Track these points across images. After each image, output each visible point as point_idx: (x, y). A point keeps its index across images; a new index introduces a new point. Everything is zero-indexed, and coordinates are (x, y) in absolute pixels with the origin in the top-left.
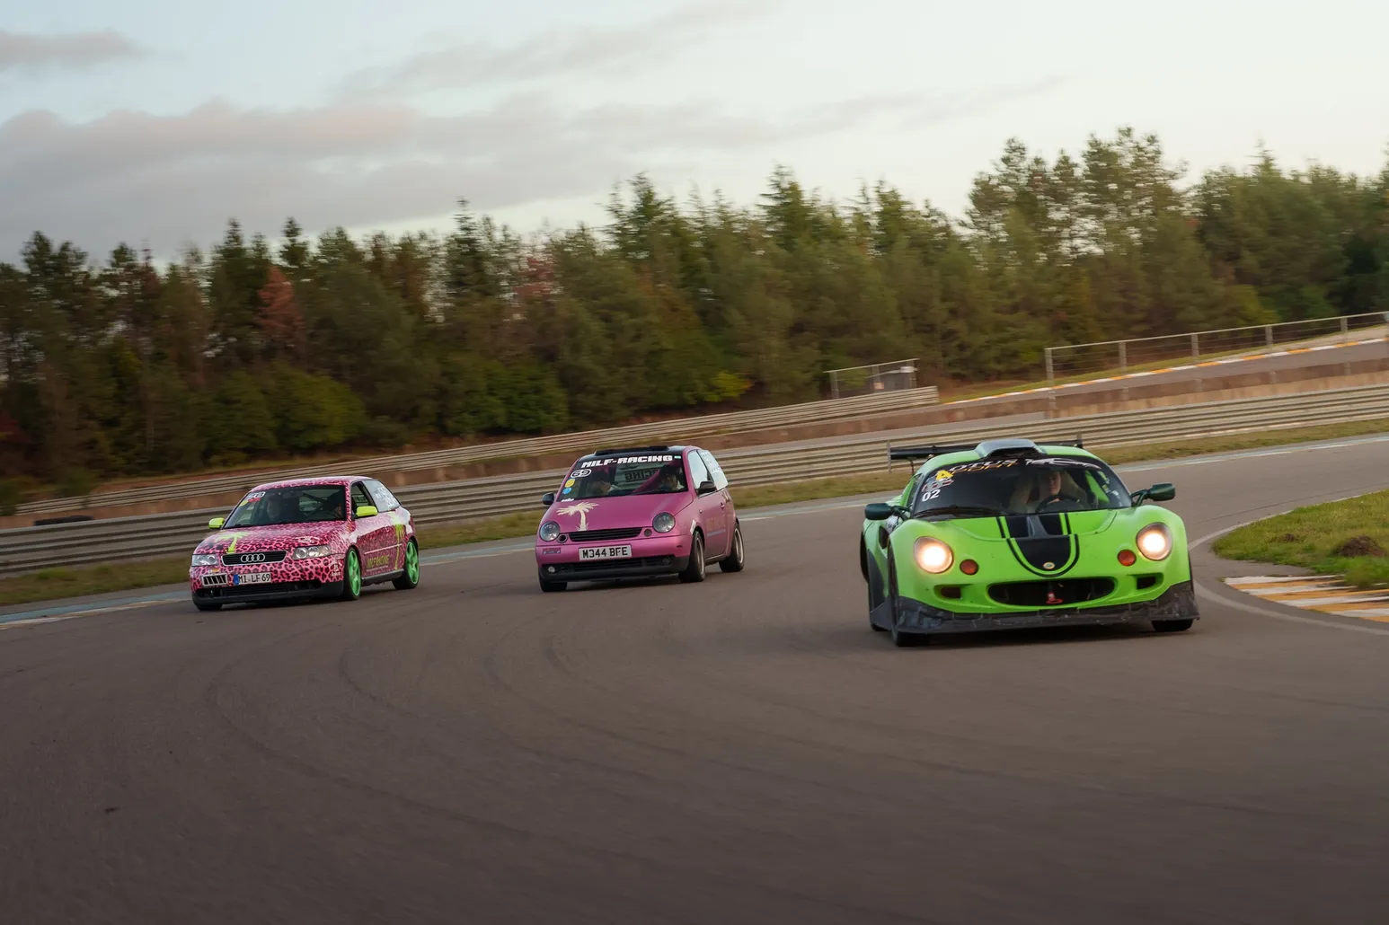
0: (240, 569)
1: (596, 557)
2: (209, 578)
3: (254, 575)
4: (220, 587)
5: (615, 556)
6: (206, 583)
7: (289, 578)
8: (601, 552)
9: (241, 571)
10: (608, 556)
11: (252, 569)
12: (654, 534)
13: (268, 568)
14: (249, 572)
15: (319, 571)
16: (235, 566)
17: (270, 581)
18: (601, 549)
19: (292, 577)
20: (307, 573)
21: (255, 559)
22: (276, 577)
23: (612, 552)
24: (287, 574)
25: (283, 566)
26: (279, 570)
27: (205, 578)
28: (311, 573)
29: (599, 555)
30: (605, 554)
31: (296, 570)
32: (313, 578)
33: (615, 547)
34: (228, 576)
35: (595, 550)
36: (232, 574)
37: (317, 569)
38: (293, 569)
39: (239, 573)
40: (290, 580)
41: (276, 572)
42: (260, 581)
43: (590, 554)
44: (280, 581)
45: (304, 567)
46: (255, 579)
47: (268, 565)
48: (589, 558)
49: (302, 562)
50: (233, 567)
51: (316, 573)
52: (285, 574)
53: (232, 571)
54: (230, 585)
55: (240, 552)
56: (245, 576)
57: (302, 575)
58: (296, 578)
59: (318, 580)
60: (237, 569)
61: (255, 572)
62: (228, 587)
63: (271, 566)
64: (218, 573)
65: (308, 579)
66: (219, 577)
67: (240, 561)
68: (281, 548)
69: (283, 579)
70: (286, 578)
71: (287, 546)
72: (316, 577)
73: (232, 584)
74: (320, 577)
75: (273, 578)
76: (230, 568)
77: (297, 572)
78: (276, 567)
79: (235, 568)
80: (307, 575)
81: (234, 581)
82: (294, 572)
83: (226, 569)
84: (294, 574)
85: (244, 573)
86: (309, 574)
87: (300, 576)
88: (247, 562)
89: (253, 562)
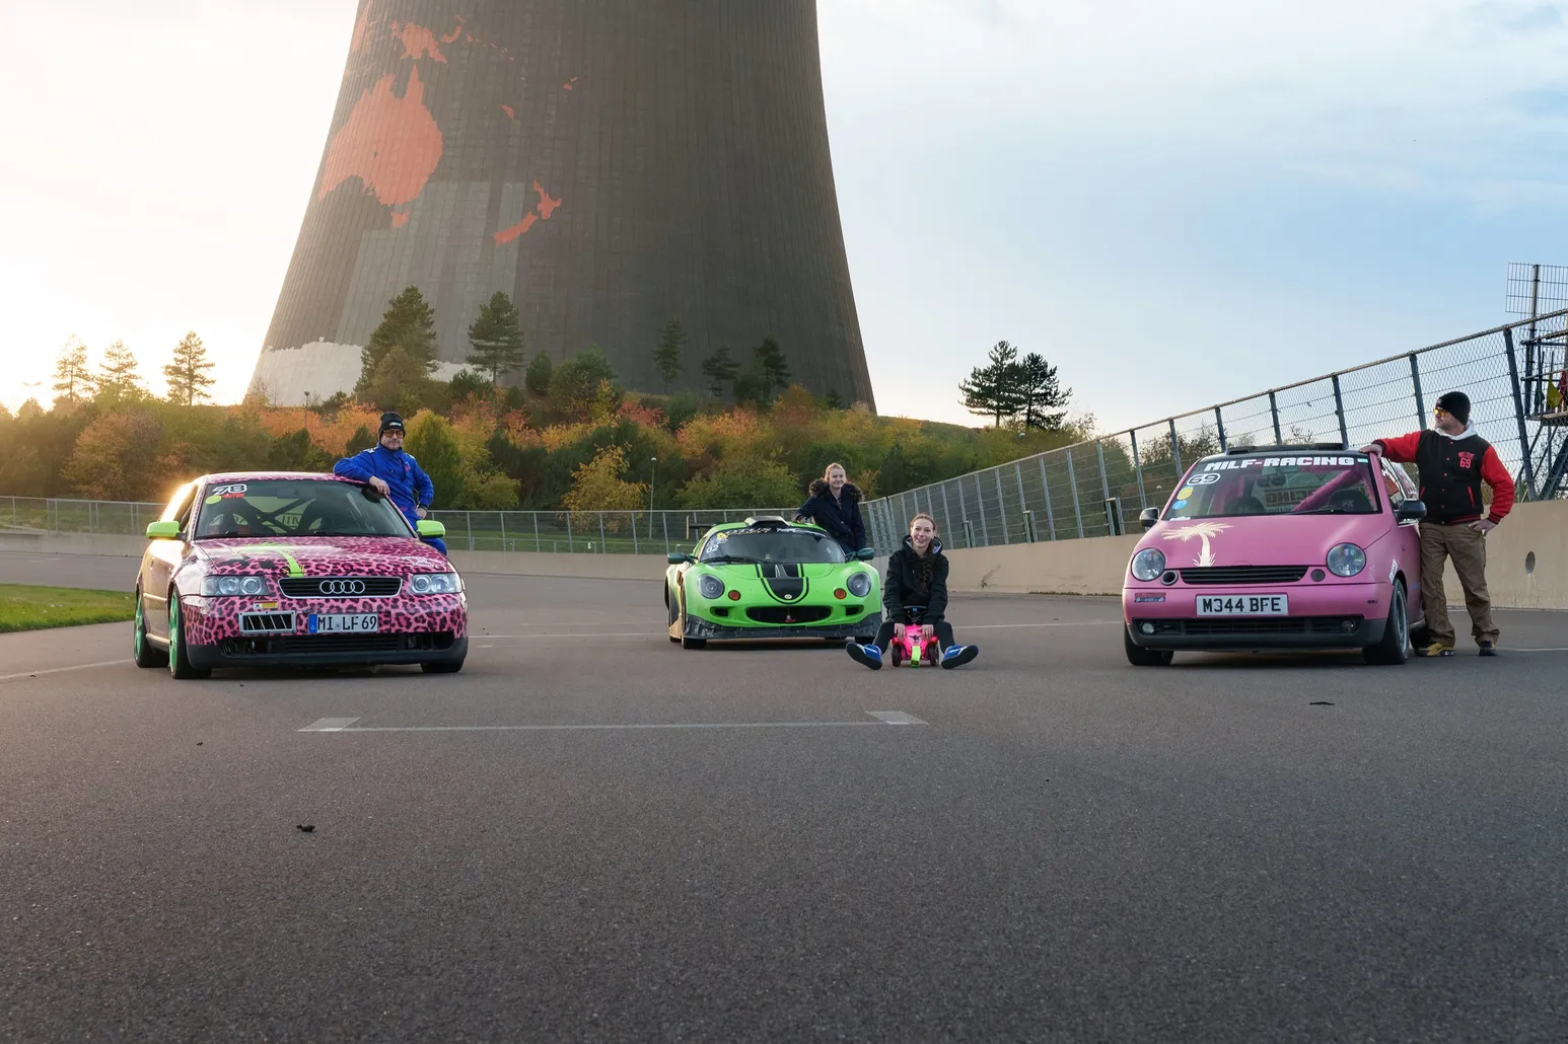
0: (321, 605)
1: (1226, 612)
2: (255, 619)
3: (348, 618)
4: (277, 636)
5: (1259, 613)
6: (247, 625)
7: (409, 625)
8: (1234, 604)
9: (324, 610)
10: (1247, 611)
11: (344, 606)
12: (1329, 578)
13: (375, 605)
14: (339, 611)
15: (456, 618)
16: (310, 599)
17: (375, 629)
18: (1235, 600)
19: (414, 625)
20: (438, 619)
21: (348, 589)
22: (386, 623)
23: (1254, 604)
24: (408, 619)
25: (400, 604)
26: (393, 612)
27: (245, 618)
28: (444, 620)
29: (1231, 608)
30: (1242, 608)
31: (423, 612)
32: (445, 630)
33: (1259, 597)
34: (298, 617)
35: (1225, 599)
36: (305, 614)
37: (453, 612)
38: (417, 611)
39: (320, 612)
40: (411, 630)
41: (388, 614)
42: (358, 629)
43: (1215, 605)
44: (393, 631)
45: (434, 608)
46: (348, 623)
47: (374, 600)
48: (1214, 613)
49: (430, 600)
50: (305, 600)
51: (452, 620)
52: (401, 619)
53: (304, 609)
54: (299, 634)
55: (313, 576)
56: (330, 618)
57: (429, 622)
58: (418, 627)
59: (451, 632)
60: (312, 605)
61: (348, 613)
62: (294, 637)
63: (379, 602)
64: (272, 610)
65: (438, 630)
66: (276, 617)
67: (319, 591)
68: (390, 573)
69: (397, 627)
70: (401, 626)
71: (400, 570)
72: (450, 628)
73: (302, 631)
74: (455, 628)
75: (380, 625)
76: (298, 603)
77: (422, 616)
78: (387, 605)
79: (308, 603)
80: (436, 623)
81: (306, 626)
82: (417, 615)
83: (290, 605)
84: (416, 620)
85: (328, 613)
86: (441, 620)
87: (426, 625)
88: (333, 595)
89: (343, 594)
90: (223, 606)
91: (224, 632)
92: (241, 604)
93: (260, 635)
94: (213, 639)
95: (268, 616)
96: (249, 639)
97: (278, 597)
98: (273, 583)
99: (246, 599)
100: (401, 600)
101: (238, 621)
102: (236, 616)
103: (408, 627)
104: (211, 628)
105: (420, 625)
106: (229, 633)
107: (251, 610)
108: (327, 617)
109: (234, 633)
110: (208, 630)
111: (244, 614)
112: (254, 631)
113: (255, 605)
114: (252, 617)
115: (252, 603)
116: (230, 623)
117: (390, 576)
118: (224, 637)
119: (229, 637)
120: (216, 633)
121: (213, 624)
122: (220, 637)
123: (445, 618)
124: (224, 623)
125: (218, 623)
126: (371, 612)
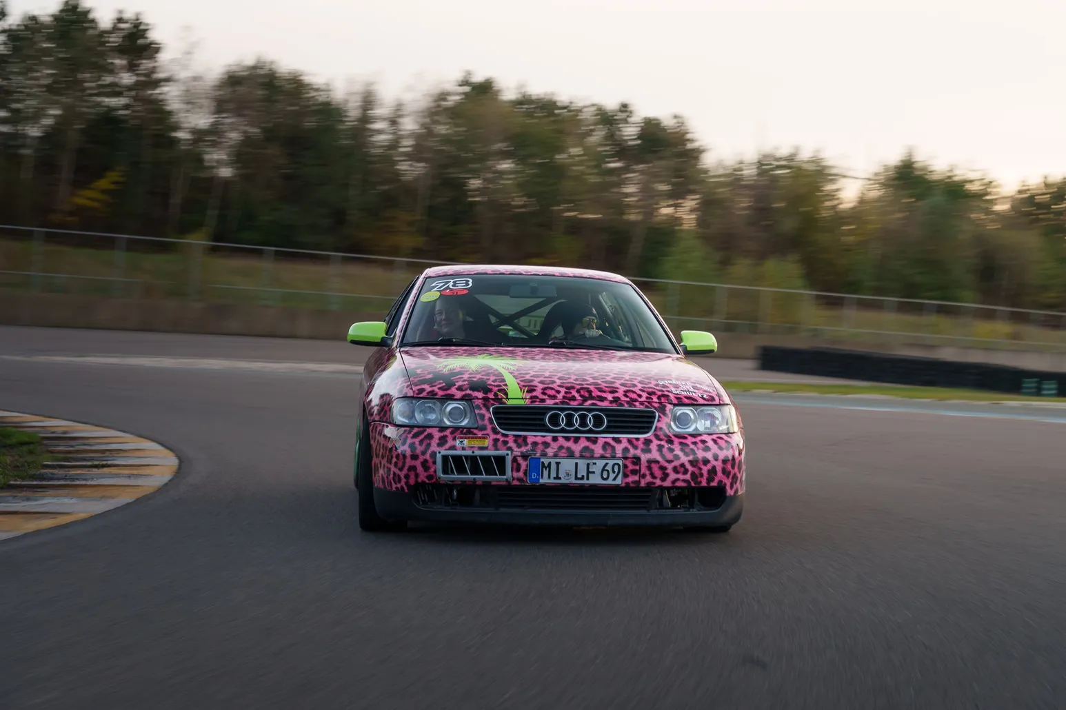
0: (546, 445)
2: (457, 459)
3: (582, 464)
4: (487, 485)
6: (445, 471)
7: (665, 476)
9: (550, 452)
11: (577, 448)
13: (619, 449)
14: (571, 455)
15: (729, 467)
16: (532, 436)
17: (619, 481)
19: (673, 476)
20: (705, 469)
21: (583, 424)
22: (634, 472)
24: (663, 468)
25: (654, 446)
26: (644, 457)
27: (445, 458)
28: (713, 471)
31: (684, 459)
32: (714, 484)
34: (515, 460)
36: (525, 457)
37: (725, 461)
38: (677, 457)
39: (544, 455)
40: (667, 484)
41: (637, 460)
42: (595, 480)
44: (643, 484)
45: (701, 454)
46: (582, 472)
47: (618, 441)
49: (695, 443)
50: (525, 438)
51: (724, 471)
52: (655, 468)
53: (524, 449)
54: (516, 483)
55: (537, 404)
56: (558, 464)
57: (693, 474)
58: (678, 480)
59: (721, 489)
60: (535, 444)
61: (582, 457)
62: (508, 488)
63: (625, 444)
64: (481, 448)
65: (704, 484)
66: (486, 459)
67: (544, 425)
68: (642, 403)
69: (649, 479)
70: (654, 477)
71: (655, 399)
72: (720, 482)
73: (519, 480)
74: (728, 482)
75: (625, 476)
76: (515, 441)
77: (683, 465)
78: (636, 448)
79: (530, 440)
80: (702, 475)
81: (525, 473)
82: (676, 463)
83: (505, 443)
84: (675, 470)
85: (555, 456)
86: (709, 471)
87: (688, 477)
88: (563, 431)
89: (577, 431)
90: (417, 441)
91: (417, 476)
92: (440, 438)
93: (464, 482)
94: (403, 483)
95: (476, 457)
96: (451, 486)
97: (489, 431)
98: (484, 411)
99: (447, 433)
100: (656, 442)
101: (435, 463)
102: (434, 455)
103: (664, 479)
104: (401, 469)
105: (681, 476)
106: (423, 477)
107: (453, 448)
108: (553, 461)
109: (430, 477)
110: (398, 472)
111: (444, 452)
112: (456, 476)
113: (458, 442)
114: (453, 457)
115: (454, 439)
116: (425, 464)
117: (642, 408)
118: (417, 482)
119: (423, 482)
120: (407, 477)
121: (404, 463)
122: (412, 481)
123: (714, 467)
124: (418, 463)
125: (409, 462)
126: (613, 457)
